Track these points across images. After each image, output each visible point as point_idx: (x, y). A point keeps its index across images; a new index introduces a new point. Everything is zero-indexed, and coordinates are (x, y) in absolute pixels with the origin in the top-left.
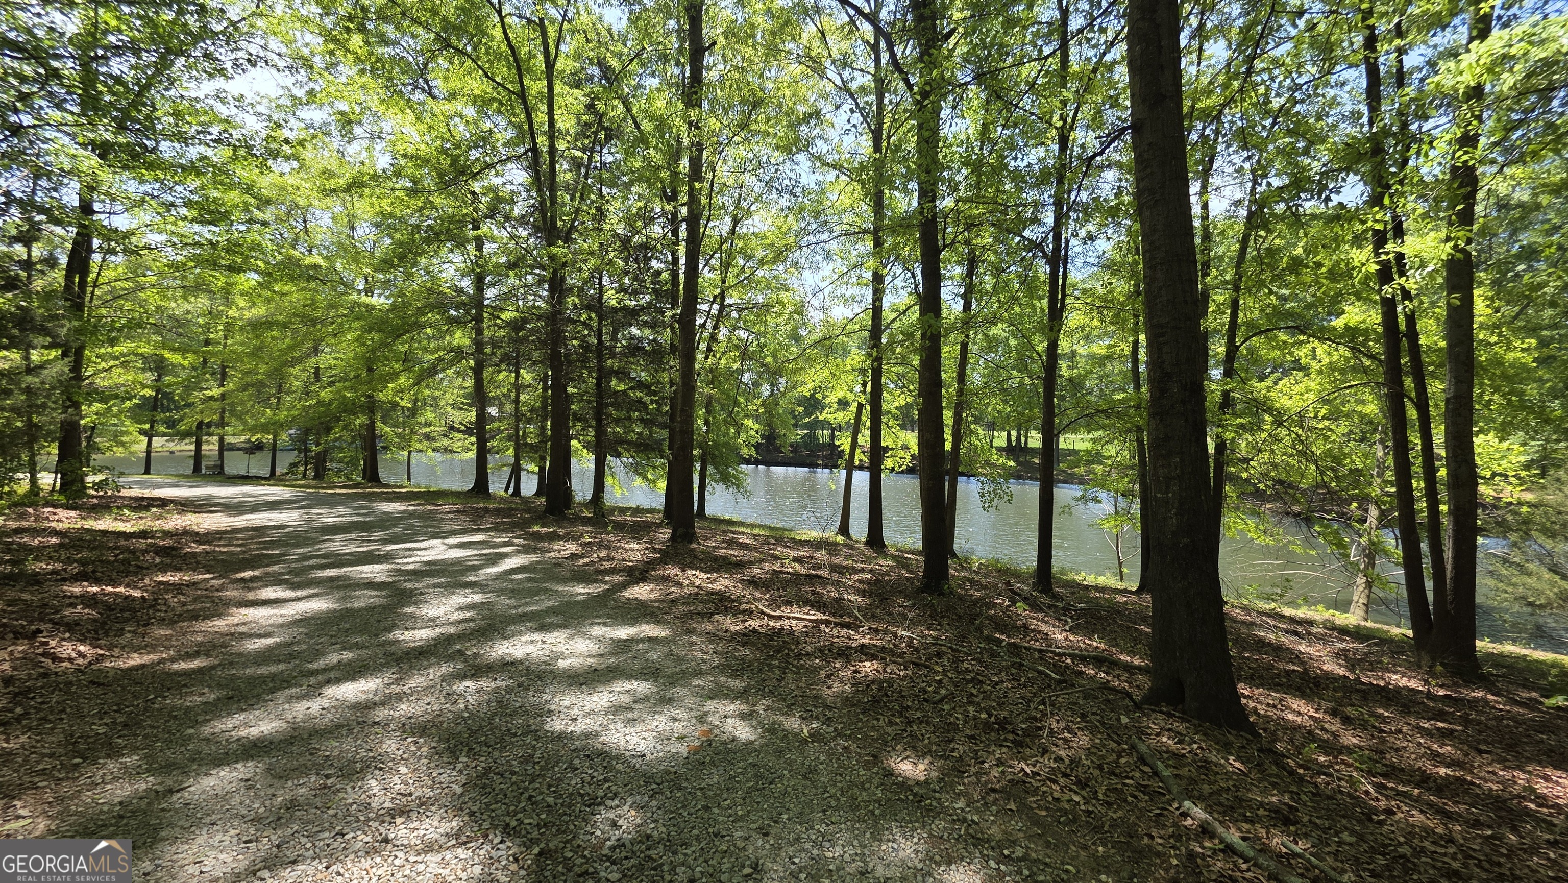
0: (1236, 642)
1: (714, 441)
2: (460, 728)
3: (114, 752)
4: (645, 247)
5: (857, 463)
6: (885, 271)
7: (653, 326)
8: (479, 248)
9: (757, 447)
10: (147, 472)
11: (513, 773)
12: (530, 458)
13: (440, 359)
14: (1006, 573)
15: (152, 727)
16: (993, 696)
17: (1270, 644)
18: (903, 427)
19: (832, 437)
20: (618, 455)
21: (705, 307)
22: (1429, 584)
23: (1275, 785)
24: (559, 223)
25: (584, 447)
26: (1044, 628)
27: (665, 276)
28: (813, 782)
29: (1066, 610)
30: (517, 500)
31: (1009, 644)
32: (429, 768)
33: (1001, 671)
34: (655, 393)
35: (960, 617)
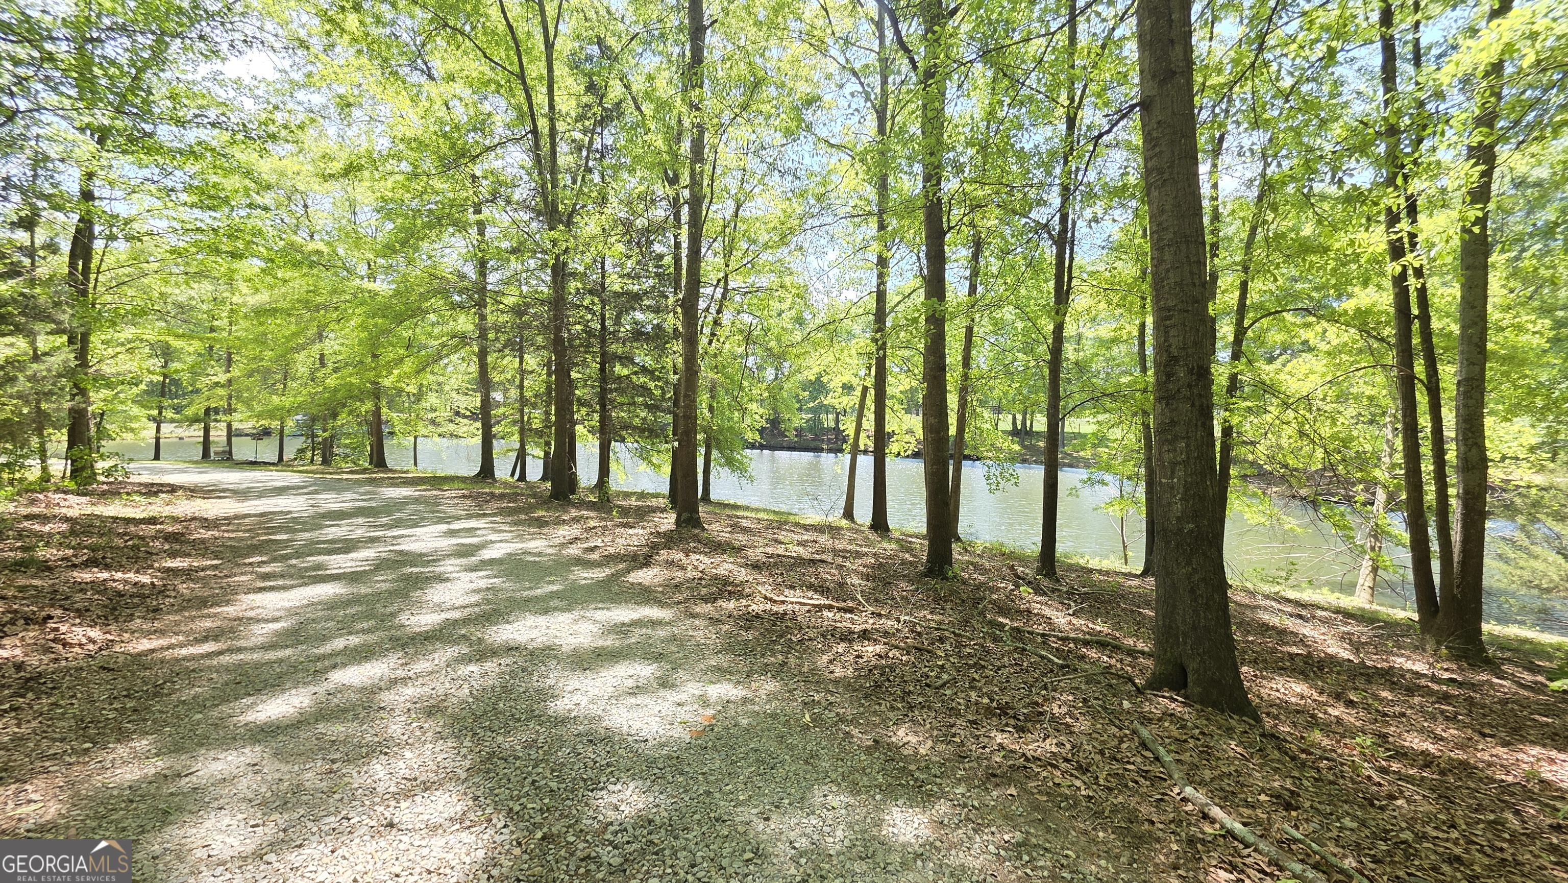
0: (1240, 624)
1: (719, 425)
2: (464, 712)
3: (123, 736)
4: (647, 231)
5: (862, 448)
6: (889, 254)
7: (657, 310)
8: (481, 233)
9: (762, 431)
10: (157, 457)
11: (517, 758)
12: (535, 443)
13: (444, 345)
14: (1009, 557)
15: (161, 712)
16: (995, 682)
17: (1274, 628)
18: (908, 411)
19: (837, 421)
20: (623, 440)
21: (709, 291)
22: (1436, 566)
23: (1276, 770)
24: (561, 207)
25: (589, 431)
26: (1047, 612)
27: (668, 260)
28: (814, 768)
29: (1070, 594)
30: (521, 484)
31: (1012, 628)
32: (434, 753)
33: (1003, 656)
34: (659, 379)
35: (963, 601)
